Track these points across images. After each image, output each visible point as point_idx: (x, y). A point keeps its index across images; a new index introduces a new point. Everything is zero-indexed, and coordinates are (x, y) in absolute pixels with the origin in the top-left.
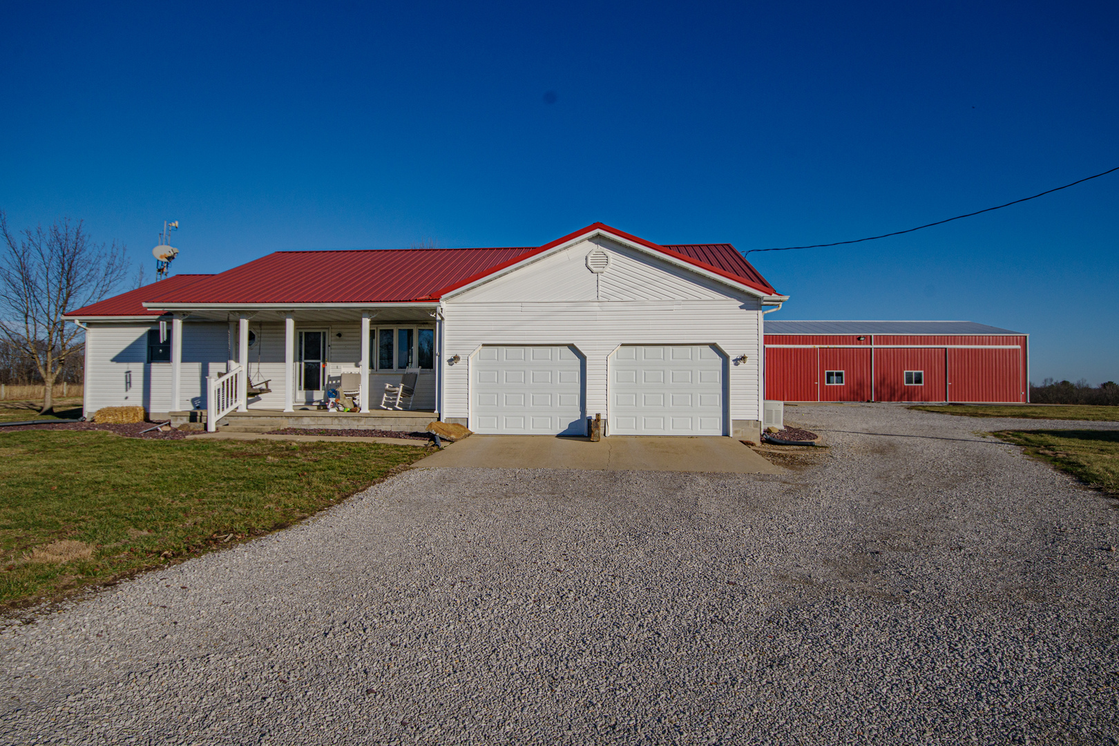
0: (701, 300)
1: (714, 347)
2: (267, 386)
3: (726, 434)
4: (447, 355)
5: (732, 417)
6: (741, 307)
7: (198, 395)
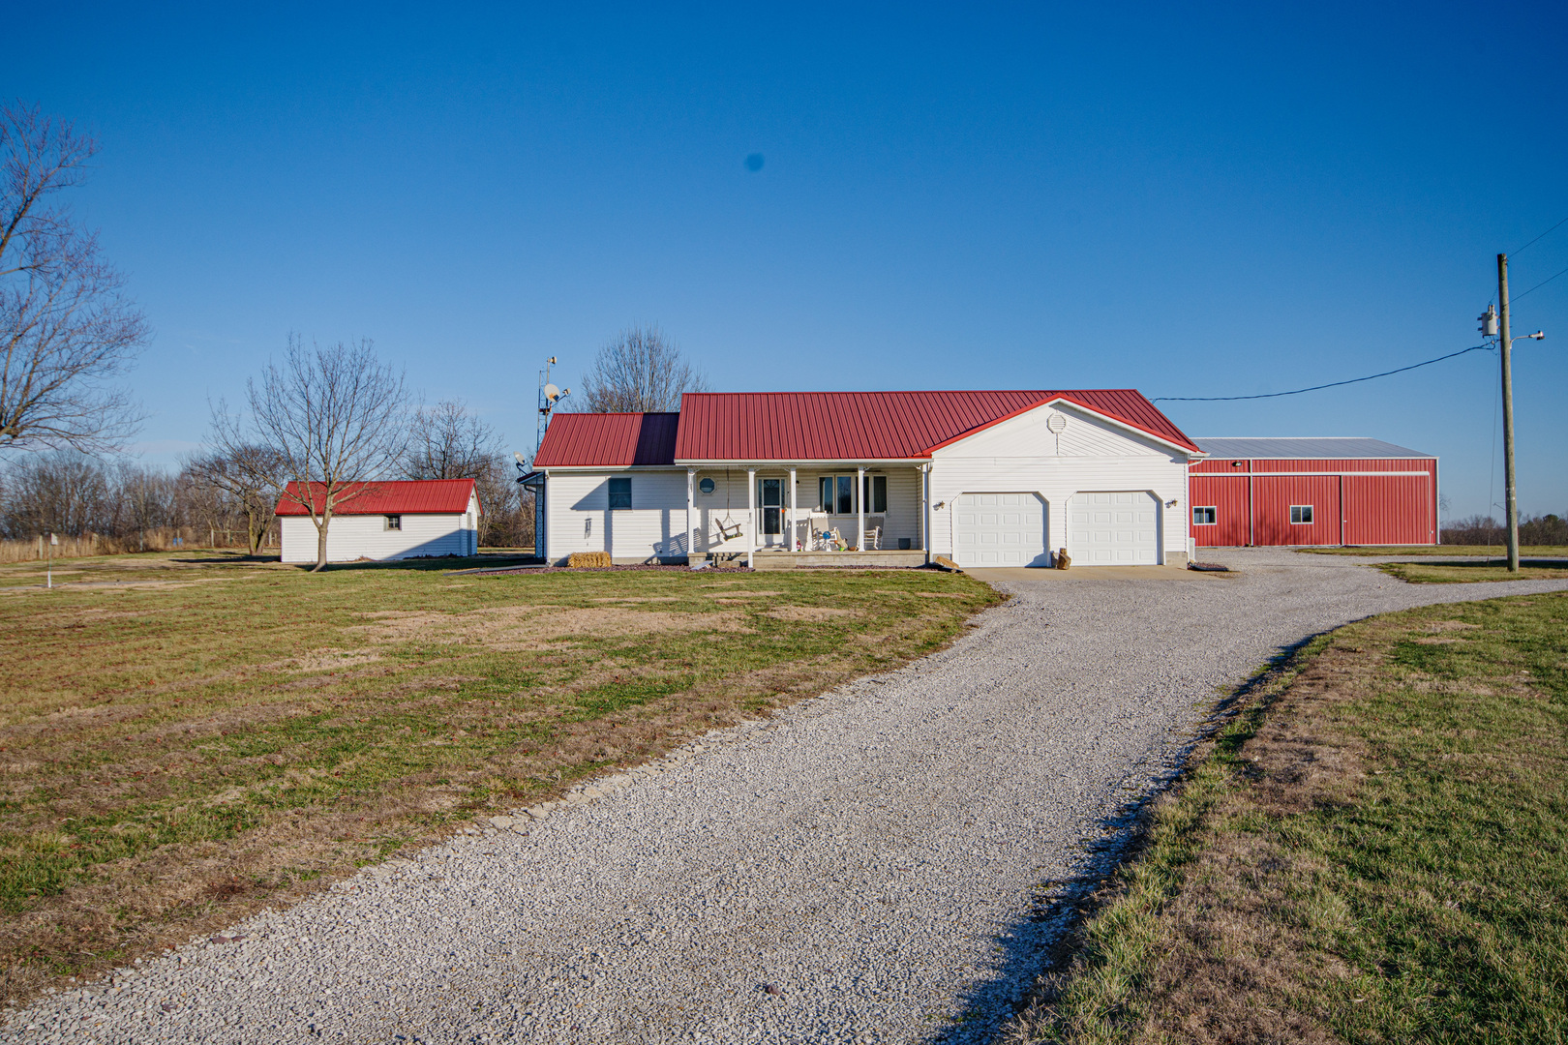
0: (1140, 455)
1: (1150, 493)
2: (738, 529)
3: (1160, 563)
4: (933, 502)
5: (1166, 549)
6: (1171, 461)
7: (660, 540)
